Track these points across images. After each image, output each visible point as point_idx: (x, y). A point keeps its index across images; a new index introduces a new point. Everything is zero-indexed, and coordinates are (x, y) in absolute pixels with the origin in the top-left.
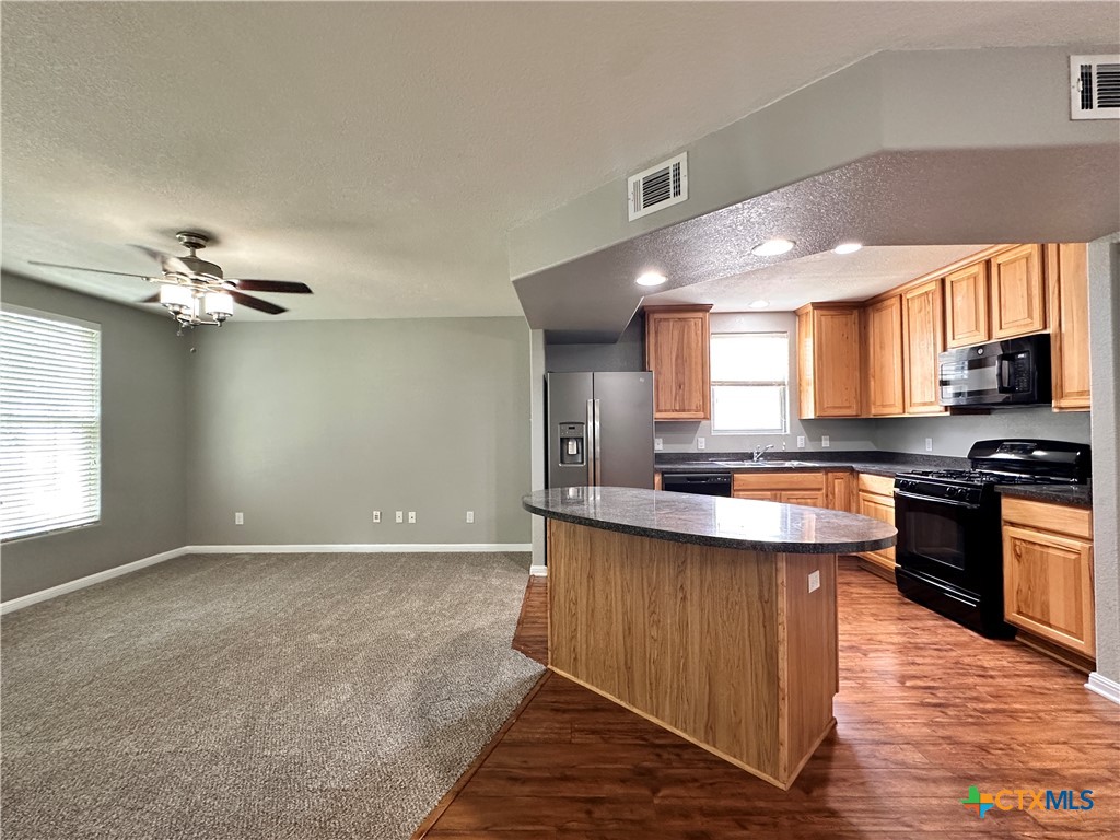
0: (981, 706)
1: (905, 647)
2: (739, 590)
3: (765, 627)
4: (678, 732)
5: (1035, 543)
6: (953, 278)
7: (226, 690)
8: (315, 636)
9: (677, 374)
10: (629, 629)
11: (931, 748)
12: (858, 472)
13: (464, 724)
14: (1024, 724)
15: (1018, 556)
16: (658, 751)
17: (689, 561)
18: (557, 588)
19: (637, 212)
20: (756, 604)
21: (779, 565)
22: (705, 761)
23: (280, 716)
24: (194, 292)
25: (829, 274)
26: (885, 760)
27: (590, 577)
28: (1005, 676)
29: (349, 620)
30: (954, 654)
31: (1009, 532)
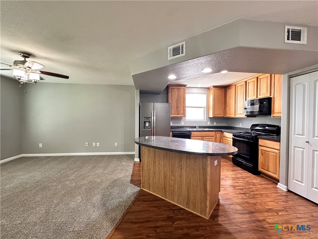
0: (254, 193)
1: (235, 178)
2: (197, 166)
3: (203, 176)
4: (179, 205)
5: (266, 151)
6: (249, 81)
7: (38, 201)
8: (68, 182)
9: (177, 104)
10: (165, 177)
11: (243, 205)
12: (223, 132)
13: (117, 207)
14: (264, 197)
15: (262, 154)
16: (174, 211)
17: (183, 158)
18: (144, 166)
19: (170, 58)
20: (201, 169)
21: (208, 159)
22: (186, 213)
23: (58, 208)
24: (25, 72)
25: (218, 78)
26: (232, 209)
27: (154, 163)
28: (259, 185)
29: (79, 177)
30: (247, 179)
31: (260, 148)
